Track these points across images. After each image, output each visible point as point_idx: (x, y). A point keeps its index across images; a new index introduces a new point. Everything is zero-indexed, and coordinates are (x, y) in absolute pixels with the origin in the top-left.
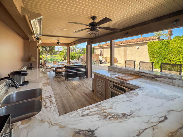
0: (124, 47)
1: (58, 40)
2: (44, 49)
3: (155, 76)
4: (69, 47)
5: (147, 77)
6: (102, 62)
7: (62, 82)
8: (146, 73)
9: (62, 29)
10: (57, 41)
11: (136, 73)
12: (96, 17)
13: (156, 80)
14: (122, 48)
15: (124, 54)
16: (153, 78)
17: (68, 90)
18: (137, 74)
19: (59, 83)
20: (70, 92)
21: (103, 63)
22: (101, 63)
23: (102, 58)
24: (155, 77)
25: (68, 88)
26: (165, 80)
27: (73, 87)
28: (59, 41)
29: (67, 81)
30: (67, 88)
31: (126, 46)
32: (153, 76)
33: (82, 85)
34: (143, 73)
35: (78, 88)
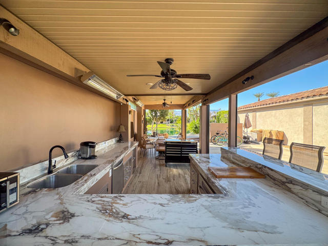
0: (305, 106)
1: (164, 100)
2: (154, 115)
3: (286, 179)
4: (186, 111)
5: (274, 179)
6: (251, 139)
7: (158, 167)
8: (272, 170)
9: (146, 84)
10: (164, 102)
11: (257, 167)
12: (172, 60)
13: (289, 190)
14: (300, 110)
15: (304, 125)
16: (283, 183)
17: (158, 180)
18: (257, 170)
19: (153, 168)
20: (158, 183)
21: (252, 142)
22: (246, 143)
23: (252, 131)
24: (288, 183)
25: (160, 177)
26: (305, 193)
27: (167, 176)
28: (166, 102)
29: (166, 166)
30: (158, 177)
31: (312, 105)
32: (285, 180)
33: (181, 176)
34: (268, 168)
35: (174, 180)
